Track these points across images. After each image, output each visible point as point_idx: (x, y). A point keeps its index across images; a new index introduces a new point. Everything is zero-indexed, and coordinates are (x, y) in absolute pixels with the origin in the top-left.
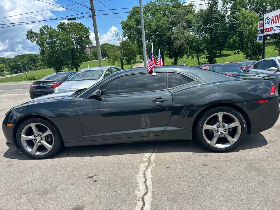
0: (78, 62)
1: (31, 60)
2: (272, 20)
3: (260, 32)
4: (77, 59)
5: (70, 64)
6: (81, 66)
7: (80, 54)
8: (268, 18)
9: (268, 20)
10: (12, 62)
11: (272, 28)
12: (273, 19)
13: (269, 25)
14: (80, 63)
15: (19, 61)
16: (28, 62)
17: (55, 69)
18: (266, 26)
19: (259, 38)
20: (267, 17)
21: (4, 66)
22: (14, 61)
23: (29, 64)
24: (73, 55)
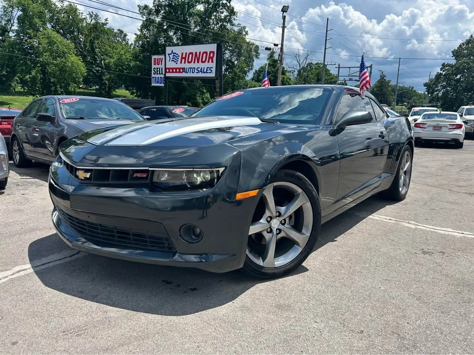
2: (182, 58)
3: (156, 70)
8: (174, 54)
9: (173, 56)
11: (184, 69)
12: (184, 56)
13: (177, 63)
18: (170, 64)
19: (155, 80)
20: (172, 52)
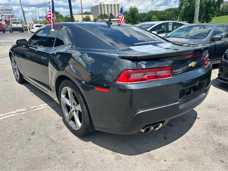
0: (210, 16)
1: (175, 13)
4: (210, 13)
5: (203, 18)
6: (212, 20)
7: (215, 7)
10: (161, 14)
14: (213, 16)
15: (166, 14)
16: (173, 14)
17: (188, 22)
21: (156, 17)
22: (162, 14)
23: (173, 17)
24: (207, 9)
